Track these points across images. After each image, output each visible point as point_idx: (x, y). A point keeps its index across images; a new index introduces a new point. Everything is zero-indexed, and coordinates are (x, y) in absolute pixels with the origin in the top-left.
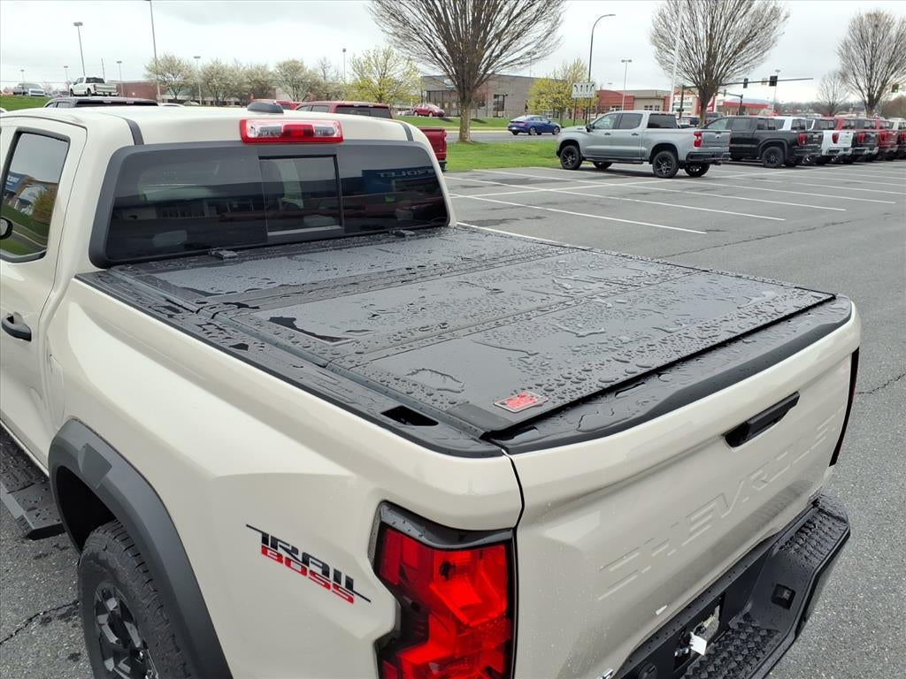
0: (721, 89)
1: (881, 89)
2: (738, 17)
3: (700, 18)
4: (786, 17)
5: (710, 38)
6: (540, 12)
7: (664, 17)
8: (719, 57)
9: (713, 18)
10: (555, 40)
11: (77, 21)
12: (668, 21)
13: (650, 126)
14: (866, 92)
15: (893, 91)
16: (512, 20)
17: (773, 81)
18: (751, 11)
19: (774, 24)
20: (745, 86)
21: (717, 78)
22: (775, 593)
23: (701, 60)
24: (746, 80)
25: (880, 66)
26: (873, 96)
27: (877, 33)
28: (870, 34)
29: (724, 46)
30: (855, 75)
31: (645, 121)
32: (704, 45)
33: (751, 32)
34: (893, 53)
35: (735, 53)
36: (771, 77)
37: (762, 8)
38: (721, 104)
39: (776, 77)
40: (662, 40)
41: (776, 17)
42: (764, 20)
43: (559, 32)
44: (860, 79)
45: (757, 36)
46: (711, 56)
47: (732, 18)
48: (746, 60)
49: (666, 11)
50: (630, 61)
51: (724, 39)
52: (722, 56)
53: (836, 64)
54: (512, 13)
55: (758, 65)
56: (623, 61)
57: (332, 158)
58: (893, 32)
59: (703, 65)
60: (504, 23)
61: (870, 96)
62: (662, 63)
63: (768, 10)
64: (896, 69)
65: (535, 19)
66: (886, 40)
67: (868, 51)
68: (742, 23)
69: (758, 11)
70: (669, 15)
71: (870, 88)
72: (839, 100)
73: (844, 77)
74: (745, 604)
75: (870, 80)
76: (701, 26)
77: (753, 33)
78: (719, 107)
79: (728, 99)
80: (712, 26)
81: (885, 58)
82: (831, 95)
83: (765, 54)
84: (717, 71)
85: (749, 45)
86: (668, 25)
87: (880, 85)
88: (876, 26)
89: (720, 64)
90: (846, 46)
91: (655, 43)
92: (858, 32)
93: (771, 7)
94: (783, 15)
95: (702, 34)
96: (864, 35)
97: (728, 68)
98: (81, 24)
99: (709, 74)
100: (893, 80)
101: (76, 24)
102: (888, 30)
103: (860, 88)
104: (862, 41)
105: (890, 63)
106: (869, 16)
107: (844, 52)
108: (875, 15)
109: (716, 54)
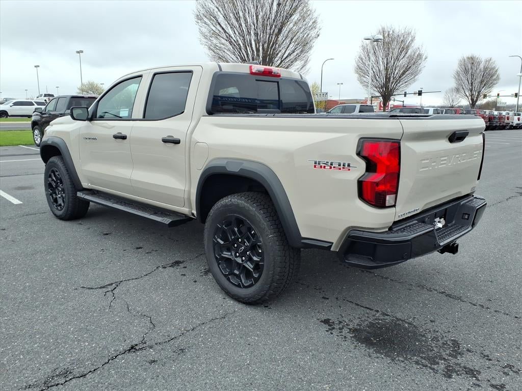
0: (392, 98)
1: (478, 96)
2: (400, 58)
3: (380, 59)
4: (426, 58)
5: (387, 69)
6: (298, 56)
7: (362, 59)
8: (392, 79)
9: (387, 59)
10: (307, 70)
11: (36, 65)
12: (364, 61)
13: (360, 112)
14: (470, 98)
15: (484, 98)
16: (283, 61)
17: (420, 93)
18: (407, 55)
19: (420, 62)
20: (405, 96)
21: (391, 90)
22: (463, 216)
23: (383, 80)
24: (405, 92)
25: (476, 84)
26: (473, 99)
27: (473, 67)
28: (470, 67)
29: (394, 74)
30: (463, 89)
31: (358, 109)
32: (384, 73)
33: (408, 66)
34: (483, 77)
35: (400, 77)
36: (419, 91)
37: (413, 54)
38: (392, 106)
39: (421, 91)
40: (361, 71)
41: (421, 58)
42: (414, 60)
43: (308, 66)
44: (466, 91)
45: (411, 67)
46: (388, 79)
47: (397, 59)
48: (406, 81)
49: (362, 56)
50: (342, 84)
51: (394, 70)
52: (394, 79)
53: (453, 84)
54: (283, 56)
55: (413, 83)
56: (338, 84)
57: (276, 83)
58: (482, 66)
59: (383, 83)
60: (279, 62)
61: (472, 100)
62: (361, 83)
63: (416, 55)
64: (485, 85)
65: (296, 59)
66: (478, 71)
67: (469, 76)
68: (403, 62)
69: (410, 56)
70: (364, 58)
71: (472, 95)
72: (456, 104)
73: (457, 90)
74: (452, 221)
75: (471, 91)
76: (381, 63)
77: (409, 66)
78: (391, 108)
79: (396, 103)
80: (387, 64)
81: (479, 80)
82: (451, 101)
83: (416, 77)
84: (391, 86)
85: (407, 73)
86: (364, 63)
87: (477, 94)
88: (473, 63)
89: (392, 83)
90: (458, 74)
91: (357, 72)
92: (463, 67)
93: (417, 53)
94: (424, 57)
95: (382, 68)
96: (467, 68)
97: (397, 85)
98: (38, 66)
99: (387, 88)
100: (483, 91)
101: (35, 67)
102: (479, 65)
103: (466, 96)
104: (466, 71)
105: (482, 82)
106: (468, 58)
107: (457, 77)
108: (472, 58)
109: (390, 78)
